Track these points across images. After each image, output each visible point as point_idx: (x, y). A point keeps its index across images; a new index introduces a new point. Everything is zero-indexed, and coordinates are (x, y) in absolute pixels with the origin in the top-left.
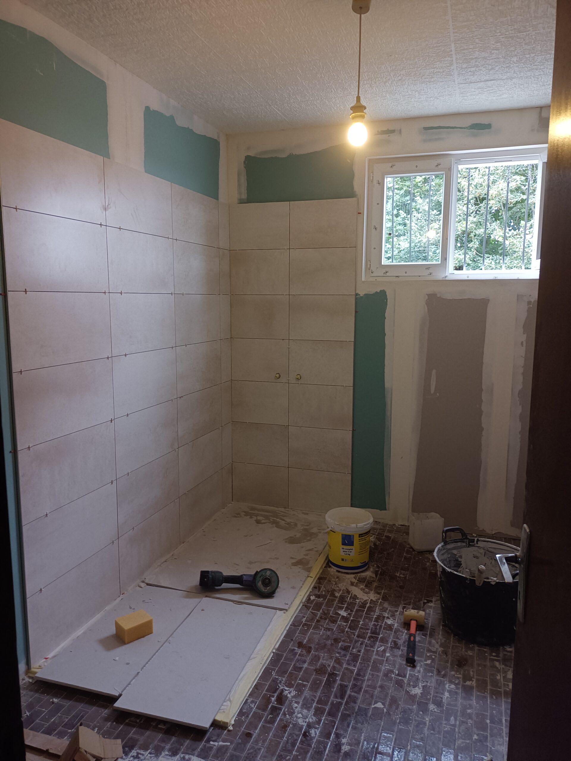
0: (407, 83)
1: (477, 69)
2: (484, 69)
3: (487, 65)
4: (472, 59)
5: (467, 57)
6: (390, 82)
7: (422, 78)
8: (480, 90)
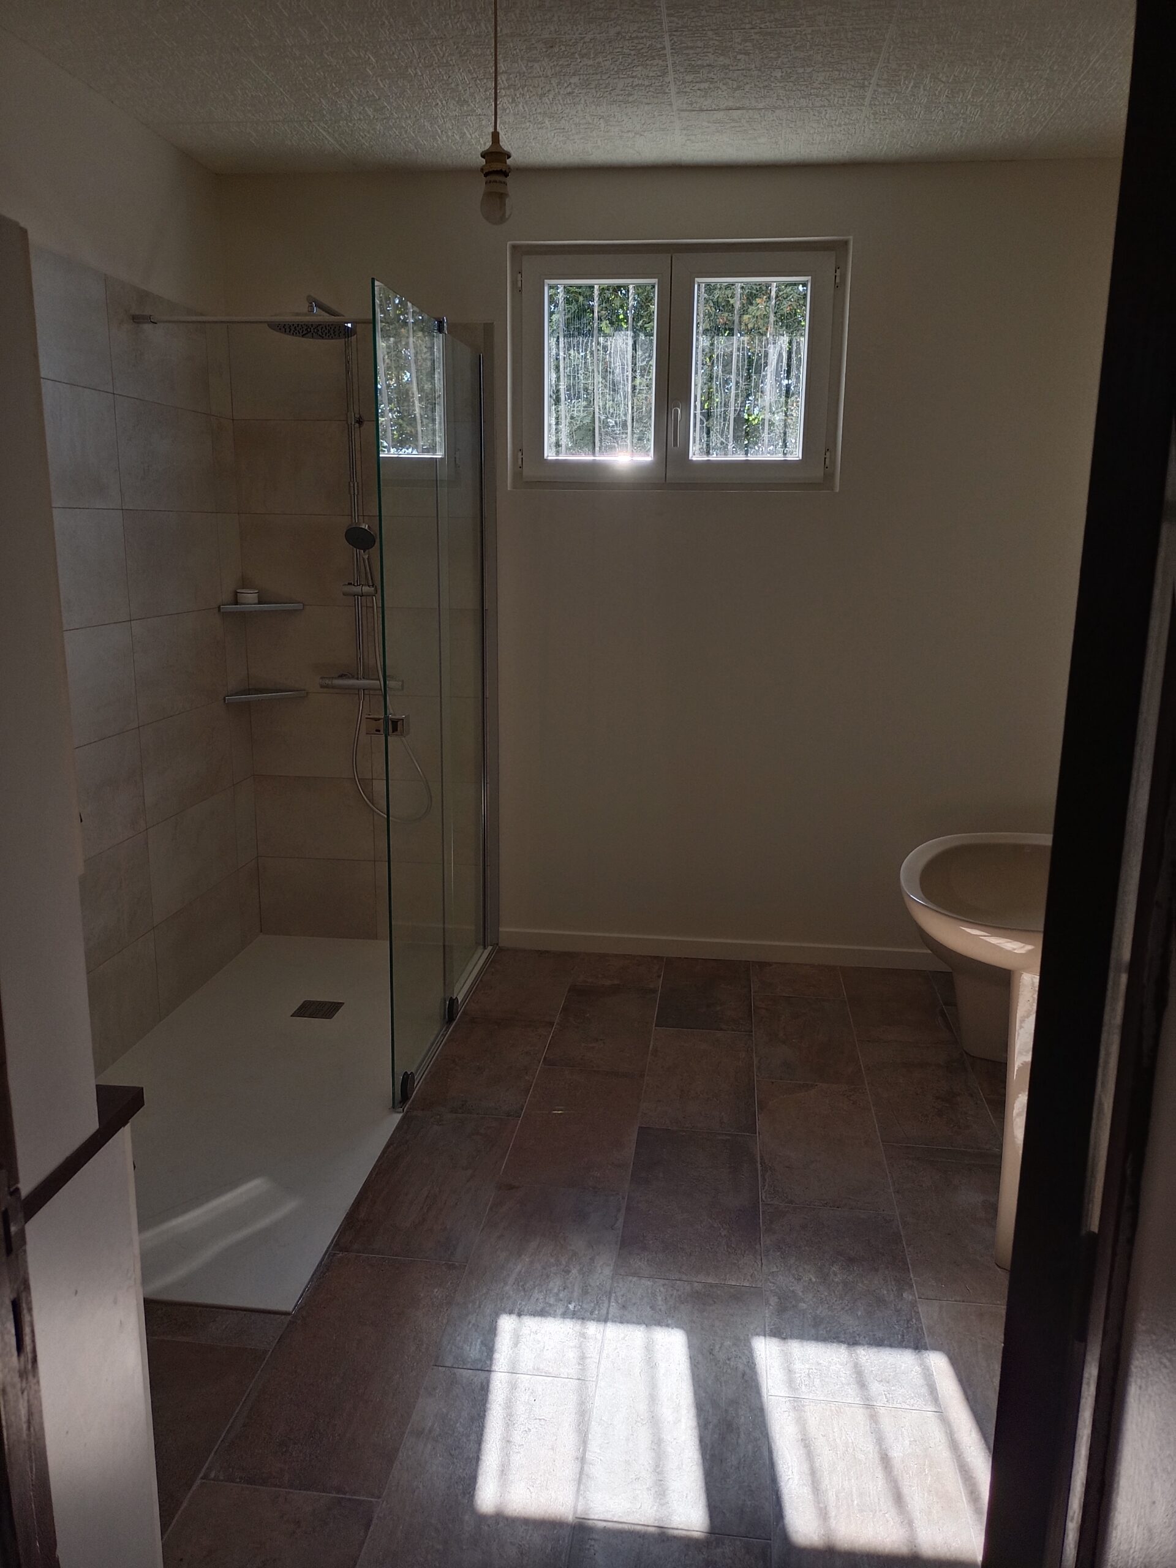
0: (583, 101)
1: (711, 86)
2: (724, 88)
3: (728, 80)
4: (703, 67)
5: (693, 63)
6: (551, 97)
7: (610, 93)
8: (718, 125)
